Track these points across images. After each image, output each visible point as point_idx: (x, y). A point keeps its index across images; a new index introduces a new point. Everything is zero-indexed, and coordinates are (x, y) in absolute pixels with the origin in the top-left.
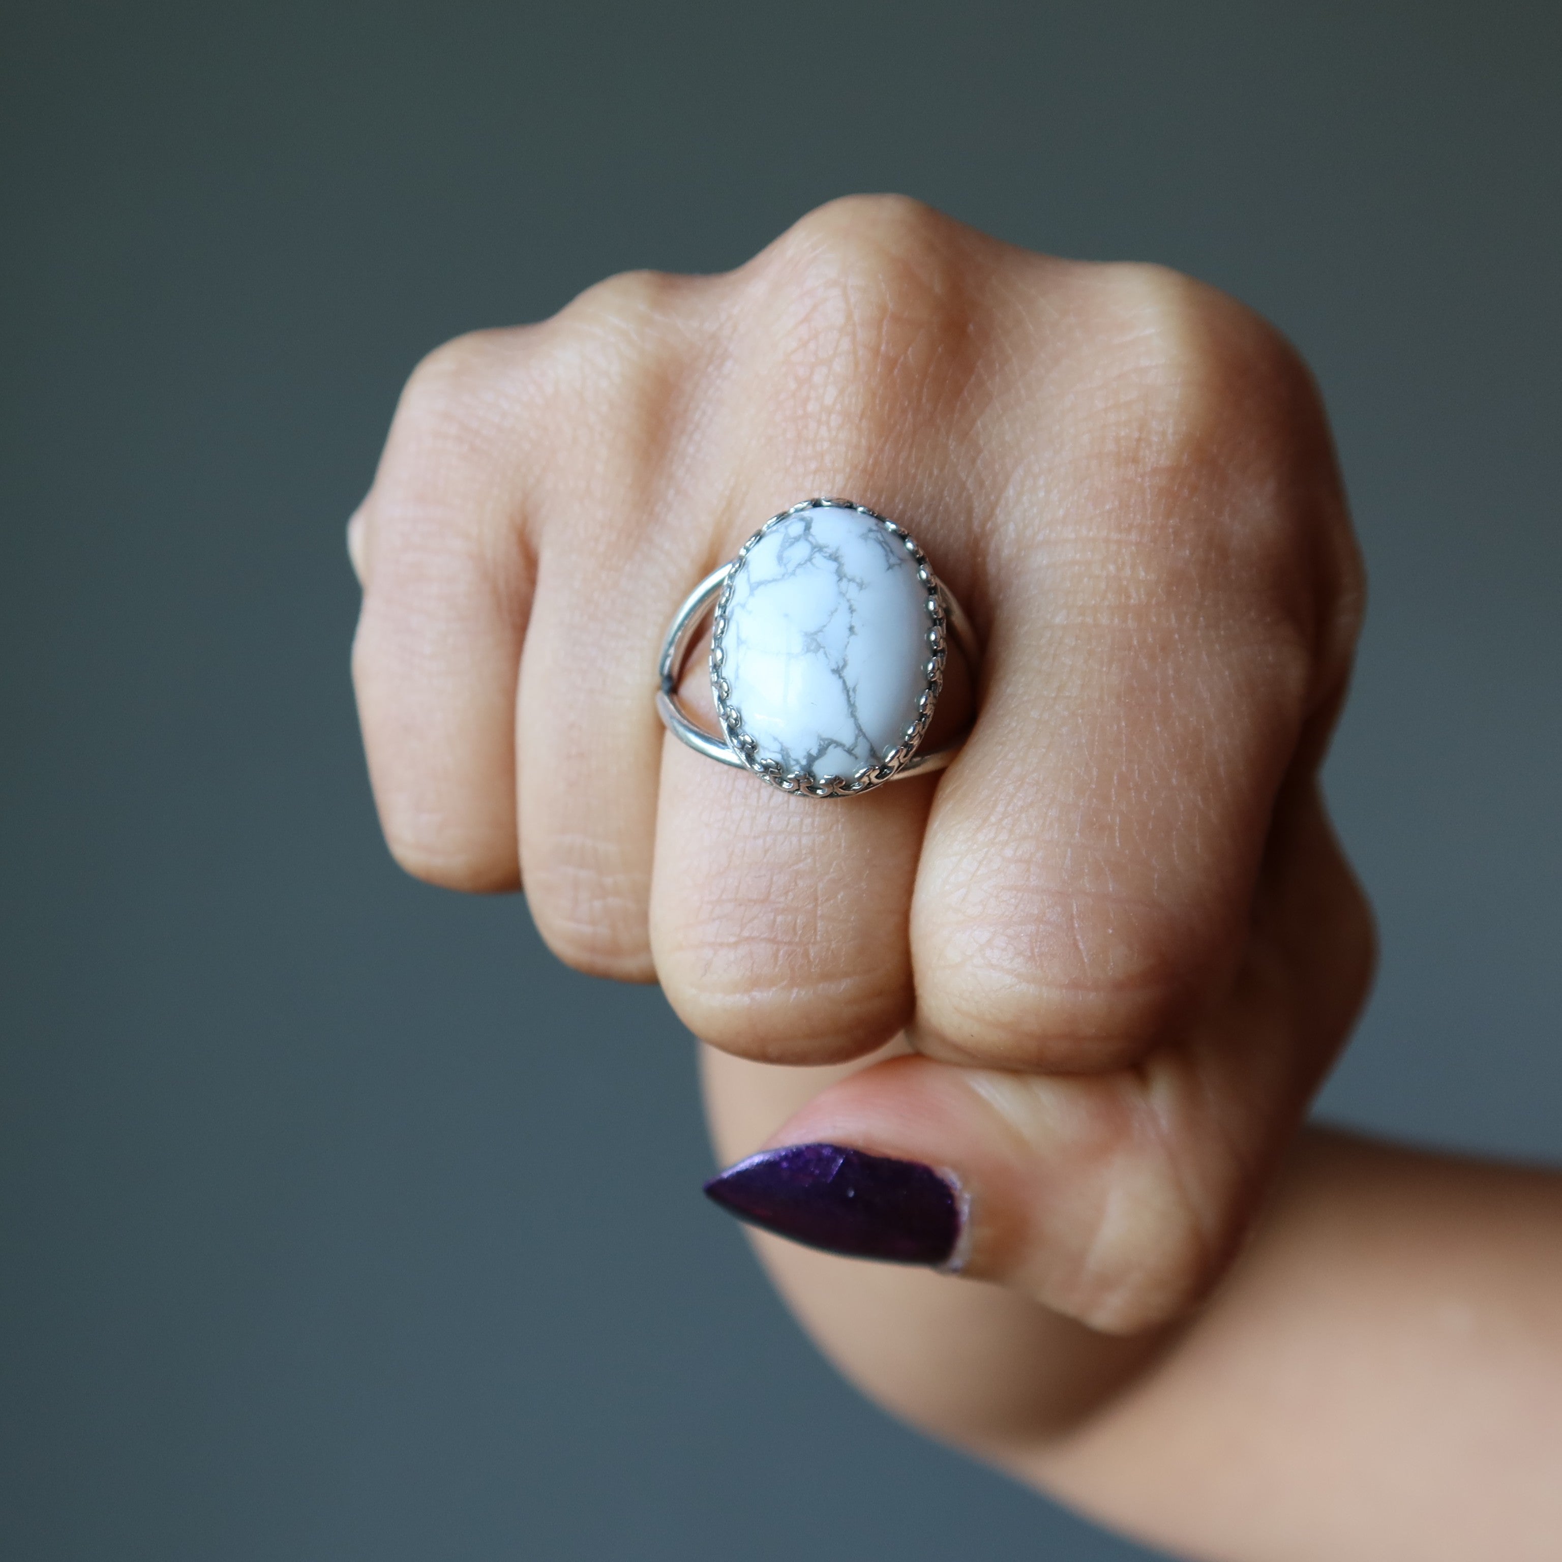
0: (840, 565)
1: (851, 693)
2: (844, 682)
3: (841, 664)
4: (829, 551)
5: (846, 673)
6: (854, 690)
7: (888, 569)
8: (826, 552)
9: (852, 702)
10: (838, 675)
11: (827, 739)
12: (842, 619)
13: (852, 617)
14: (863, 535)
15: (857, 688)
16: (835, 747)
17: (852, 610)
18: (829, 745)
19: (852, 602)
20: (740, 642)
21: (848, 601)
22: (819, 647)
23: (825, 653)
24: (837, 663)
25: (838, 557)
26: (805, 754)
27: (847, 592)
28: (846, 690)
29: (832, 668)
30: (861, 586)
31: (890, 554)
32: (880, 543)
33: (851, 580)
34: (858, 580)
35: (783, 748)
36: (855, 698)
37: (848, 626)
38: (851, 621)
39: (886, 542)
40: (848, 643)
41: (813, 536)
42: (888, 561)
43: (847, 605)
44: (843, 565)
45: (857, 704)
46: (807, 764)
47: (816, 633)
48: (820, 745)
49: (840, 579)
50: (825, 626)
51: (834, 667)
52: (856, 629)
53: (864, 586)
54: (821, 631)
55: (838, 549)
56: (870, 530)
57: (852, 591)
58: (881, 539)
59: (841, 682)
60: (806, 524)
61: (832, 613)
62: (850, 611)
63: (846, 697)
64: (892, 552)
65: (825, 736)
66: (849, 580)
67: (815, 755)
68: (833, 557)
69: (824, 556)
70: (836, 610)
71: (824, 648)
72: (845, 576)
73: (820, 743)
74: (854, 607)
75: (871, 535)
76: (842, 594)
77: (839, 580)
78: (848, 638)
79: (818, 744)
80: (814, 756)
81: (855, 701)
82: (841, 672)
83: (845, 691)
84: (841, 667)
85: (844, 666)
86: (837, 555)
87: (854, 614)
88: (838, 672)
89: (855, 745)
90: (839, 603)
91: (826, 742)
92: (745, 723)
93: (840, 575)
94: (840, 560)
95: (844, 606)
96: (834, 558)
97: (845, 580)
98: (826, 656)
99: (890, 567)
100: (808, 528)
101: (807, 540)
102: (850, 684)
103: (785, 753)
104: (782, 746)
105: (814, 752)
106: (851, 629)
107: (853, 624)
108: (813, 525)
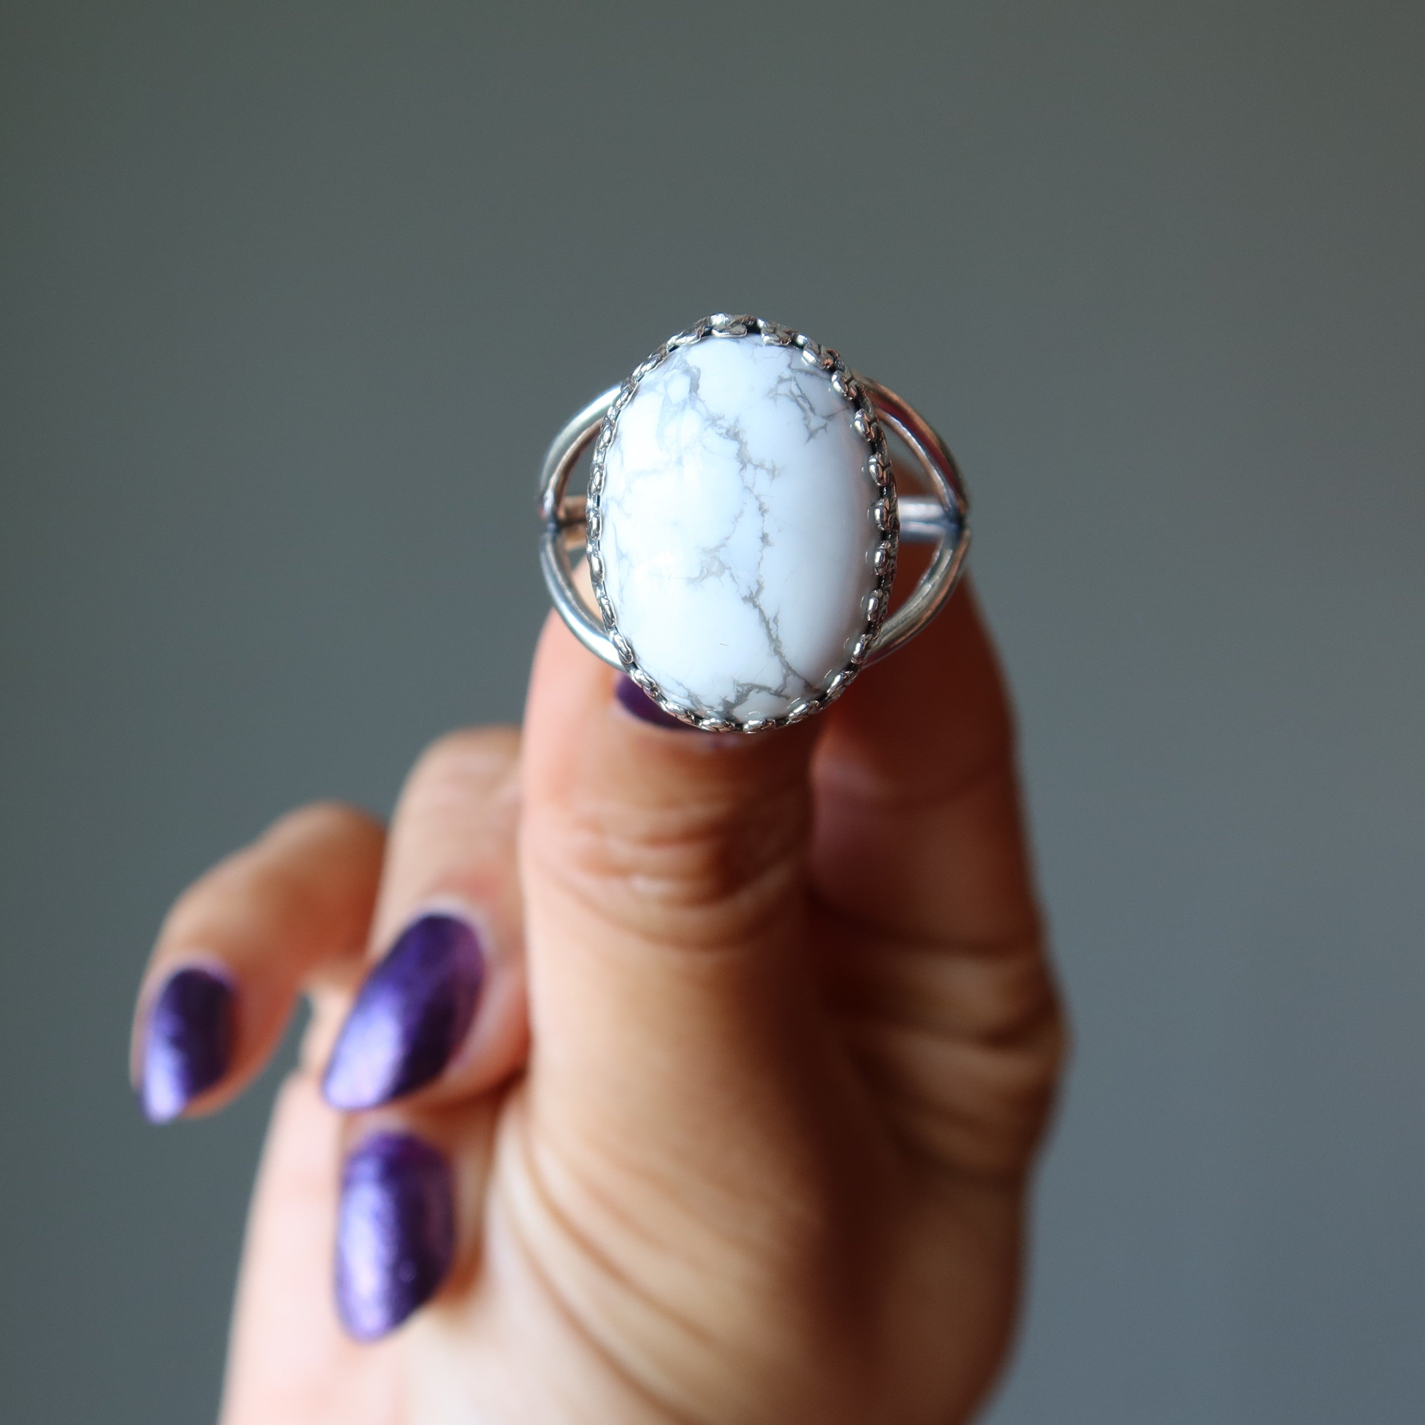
0: (742, 444)
1: (772, 625)
2: (761, 612)
3: (754, 588)
4: (725, 424)
5: (762, 600)
6: (776, 620)
7: (809, 440)
8: (721, 427)
9: (774, 637)
10: (751, 604)
11: (747, 684)
12: (751, 527)
13: (763, 521)
14: (771, 391)
15: (779, 617)
16: (758, 692)
17: (762, 510)
18: (750, 690)
19: (763, 499)
20: (621, 556)
21: (757, 498)
22: (723, 567)
23: (732, 576)
24: (749, 588)
25: (738, 432)
26: (720, 701)
27: (754, 485)
28: (765, 621)
29: (743, 596)
30: (773, 473)
31: (810, 413)
32: (795, 399)
33: (759, 466)
34: (768, 465)
35: (690, 694)
36: (777, 630)
37: (760, 535)
38: (762, 528)
39: (803, 397)
40: (762, 558)
41: (701, 401)
42: (807, 426)
43: (756, 505)
44: (746, 444)
45: (780, 638)
46: (724, 711)
47: (717, 549)
48: (738, 691)
49: (744, 466)
50: (727, 538)
51: (745, 592)
52: (771, 538)
53: (776, 472)
54: (724, 545)
55: (737, 420)
56: (781, 380)
57: (761, 483)
58: (796, 392)
59: (757, 611)
60: (692, 379)
61: (737, 518)
62: (760, 513)
63: (765, 631)
64: (812, 409)
65: (744, 680)
66: (756, 467)
67: (734, 702)
68: (731, 433)
69: (717, 433)
70: (741, 513)
71: (730, 568)
72: (750, 461)
73: (737, 689)
74: (765, 507)
75: (783, 389)
76: (748, 489)
77: (742, 469)
78: (761, 551)
79: (736, 690)
80: (732, 703)
81: (777, 635)
82: (755, 600)
83: (764, 623)
84: (754, 592)
85: (760, 588)
86: (737, 430)
87: (766, 516)
88: (751, 599)
89: (784, 685)
90: (745, 503)
91: (746, 688)
92: (639, 658)
93: (743, 461)
94: (741, 437)
95: (752, 507)
96: (733, 435)
97: (750, 467)
98: (734, 580)
99: (812, 435)
100: (694, 387)
101: (693, 407)
102: (769, 613)
103: (694, 699)
104: (689, 692)
105: (731, 699)
106: (764, 538)
107: (765, 531)
108: (702, 383)
